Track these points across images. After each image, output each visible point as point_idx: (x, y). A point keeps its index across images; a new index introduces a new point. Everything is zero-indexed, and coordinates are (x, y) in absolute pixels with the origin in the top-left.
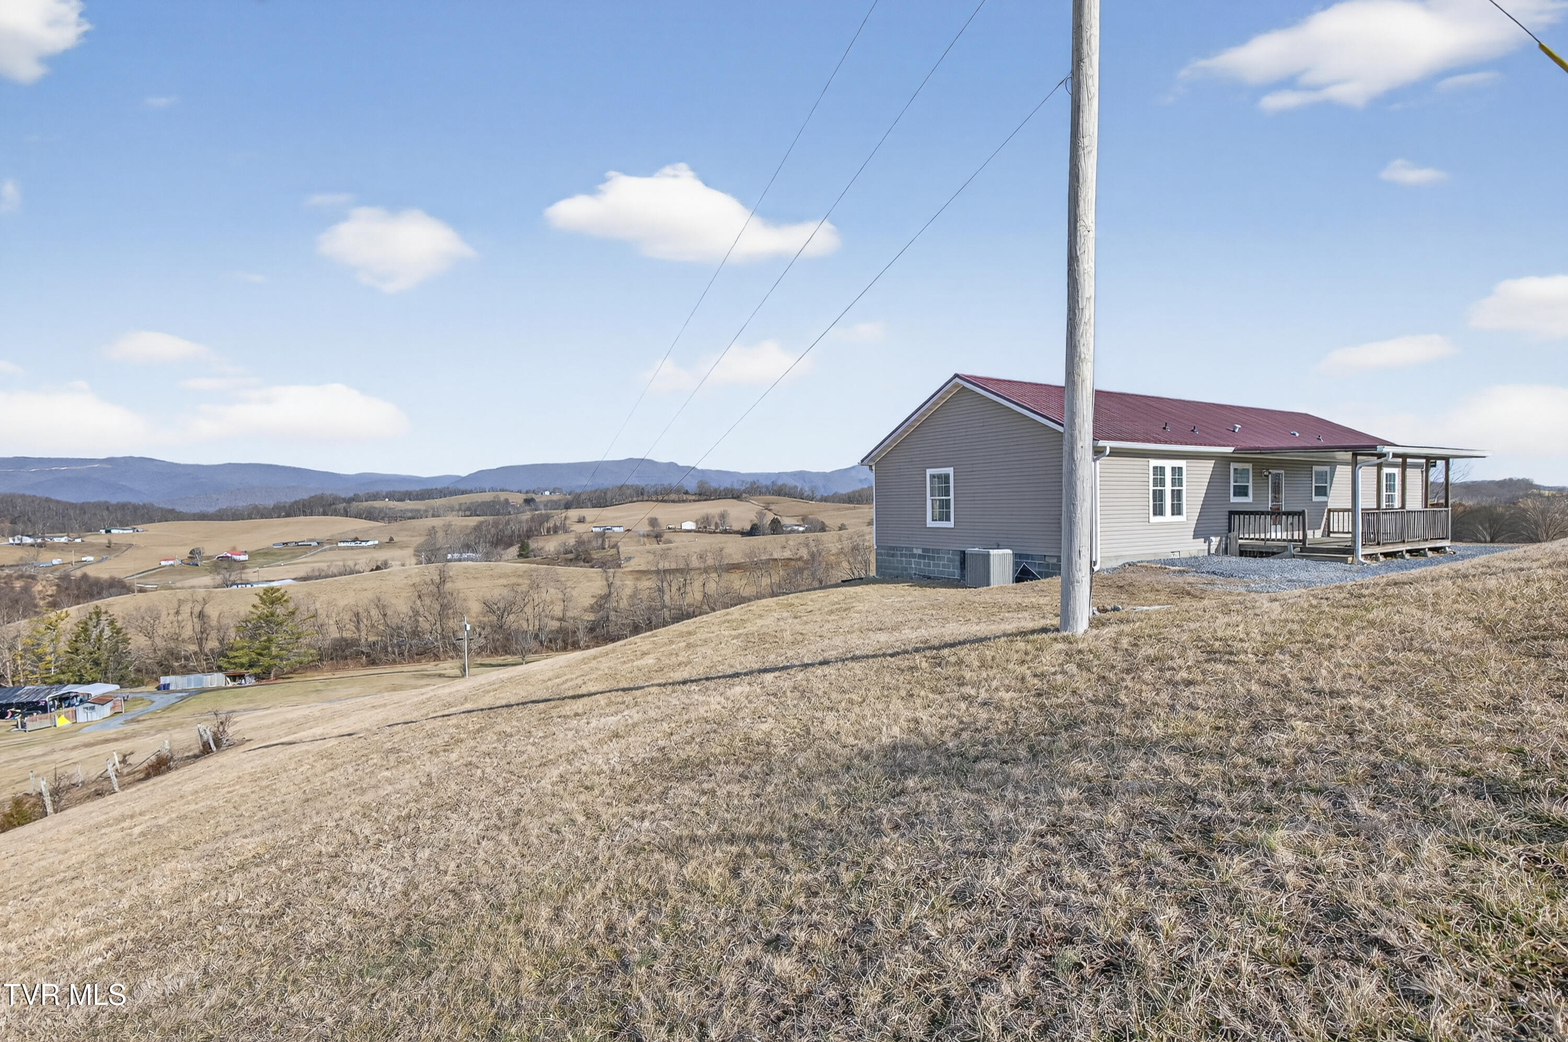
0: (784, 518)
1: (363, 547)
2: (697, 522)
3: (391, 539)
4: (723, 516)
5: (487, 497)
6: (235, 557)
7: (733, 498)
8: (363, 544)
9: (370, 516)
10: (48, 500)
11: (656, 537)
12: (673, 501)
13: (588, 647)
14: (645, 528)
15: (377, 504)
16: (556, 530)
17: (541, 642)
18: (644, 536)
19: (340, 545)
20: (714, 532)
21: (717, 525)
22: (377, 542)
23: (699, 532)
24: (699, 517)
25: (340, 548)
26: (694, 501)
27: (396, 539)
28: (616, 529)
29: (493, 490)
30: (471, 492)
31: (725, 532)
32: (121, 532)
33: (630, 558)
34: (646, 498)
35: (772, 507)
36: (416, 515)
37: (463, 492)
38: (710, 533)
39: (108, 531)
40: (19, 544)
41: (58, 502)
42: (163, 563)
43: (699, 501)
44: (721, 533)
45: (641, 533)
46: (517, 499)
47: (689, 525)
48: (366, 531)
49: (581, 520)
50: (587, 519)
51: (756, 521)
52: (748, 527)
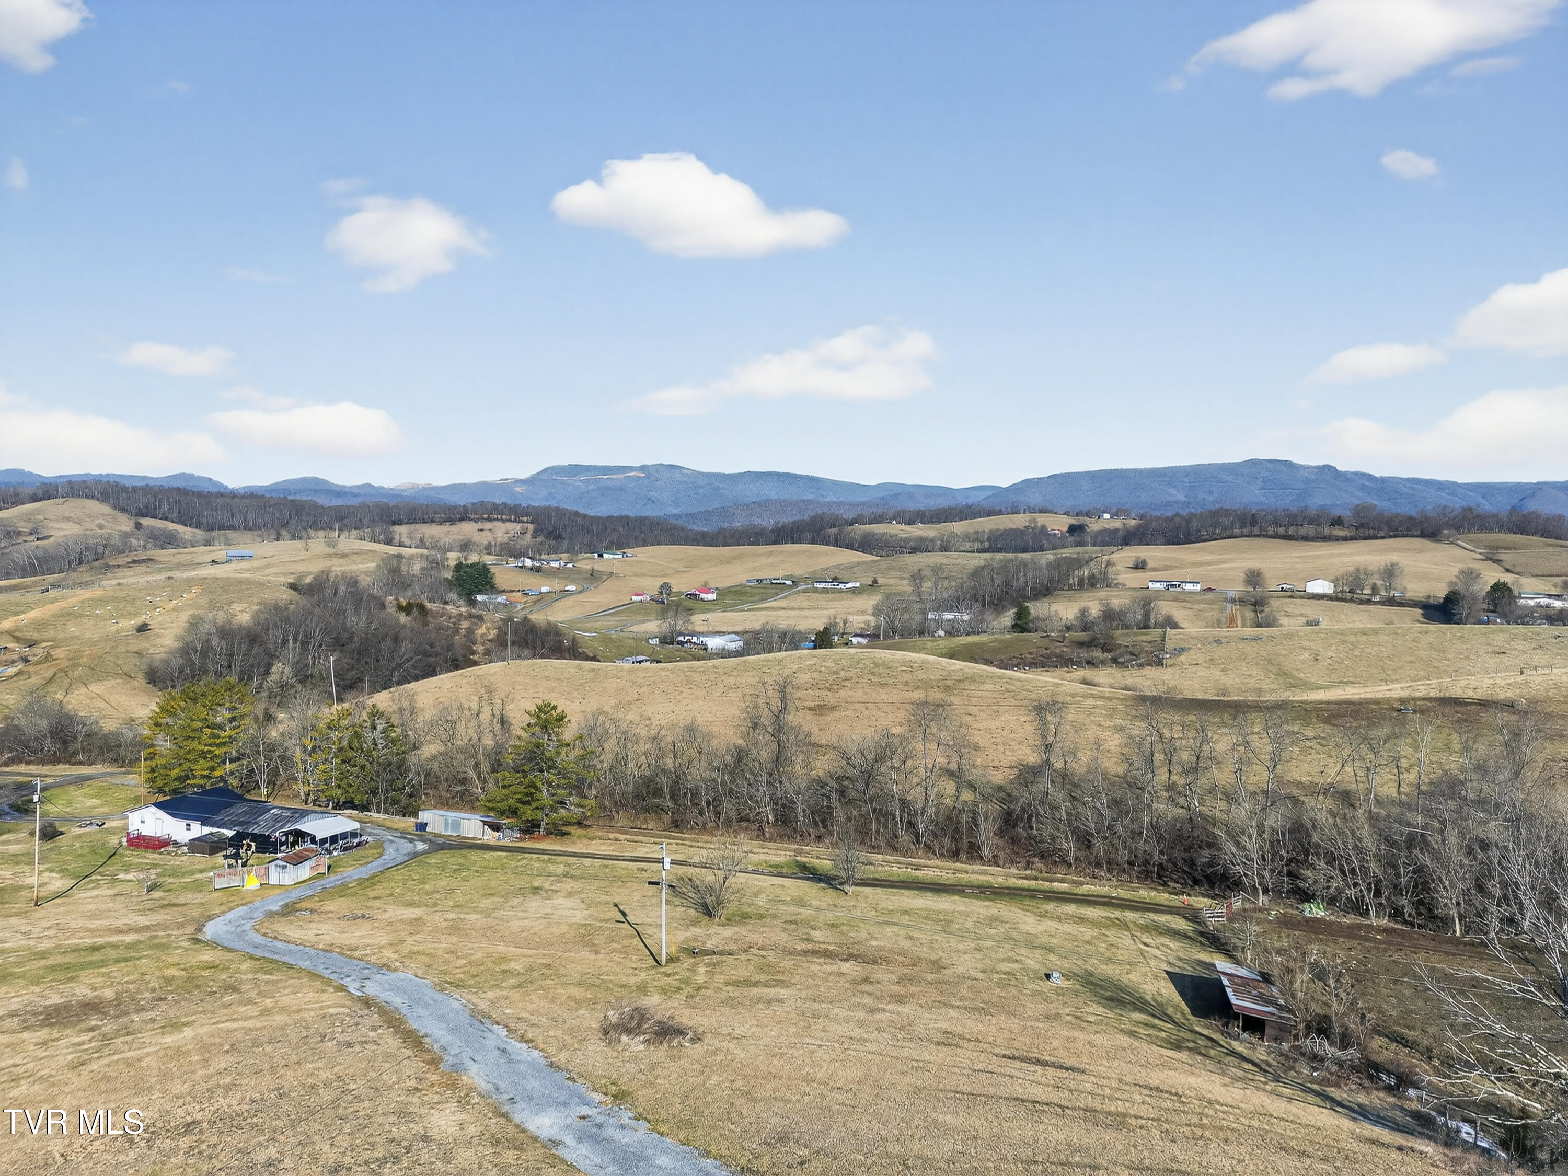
0: (1523, 580)
1: (841, 591)
2: (1335, 581)
3: (875, 581)
4: (1390, 573)
5: (1020, 521)
6: (703, 596)
7: (1423, 535)
8: (841, 586)
9: (866, 545)
10: (577, 514)
11: (1255, 604)
12: (1306, 538)
13: (995, 862)
14: (1237, 588)
15: (878, 529)
16: (1092, 583)
17: (917, 835)
18: (1233, 601)
19: (817, 585)
20: (1368, 602)
21: (1375, 590)
22: (858, 585)
23: (1337, 599)
24: (1342, 571)
25: (816, 590)
26: (1345, 539)
27: (881, 581)
28: (1189, 587)
29: (1030, 510)
30: (999, 513)
31: (1391, 602)
32: (611, 556)
33: (1183, 649)
34: (1256, 531)
35: (1503, 555)
36: (919, 547)
37: (989, 513)
38: (1362, 602)
39: (601, 556)
40: (521, 567)
41: (585, 516)
42: (635, 598)
43: (1352, 538)
44: (1382, 603)
45: (1231, 595)
46: (1058, 524)
47: (1321, 586)
48: (850, 567)
49: (1140, 566)
50: (1151, 564)
51: (1460, 587)
52: (1440, 592)
